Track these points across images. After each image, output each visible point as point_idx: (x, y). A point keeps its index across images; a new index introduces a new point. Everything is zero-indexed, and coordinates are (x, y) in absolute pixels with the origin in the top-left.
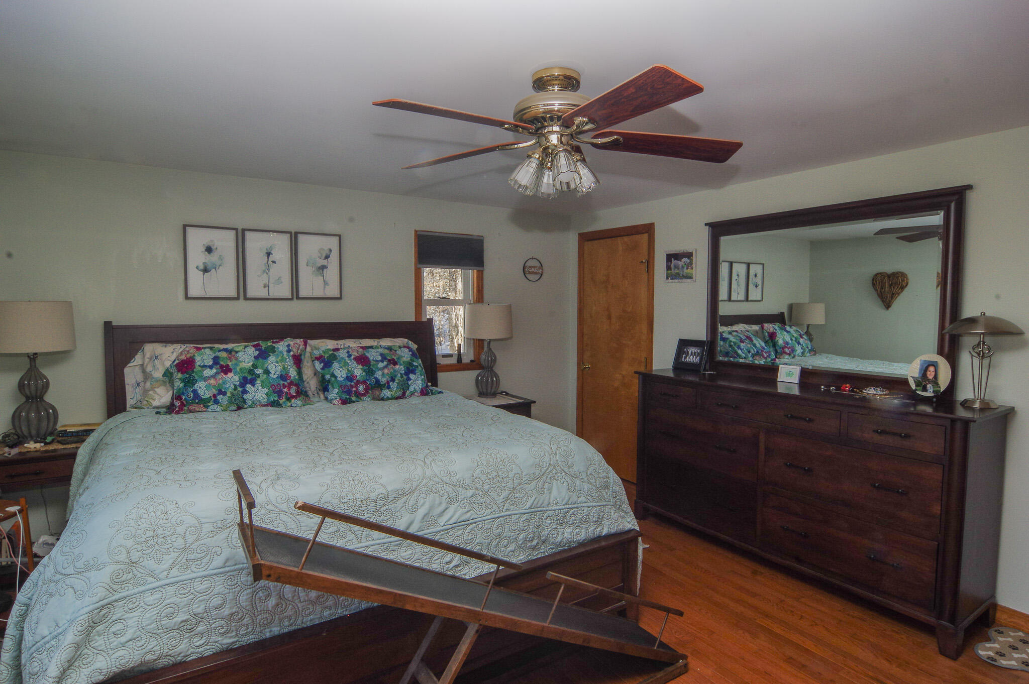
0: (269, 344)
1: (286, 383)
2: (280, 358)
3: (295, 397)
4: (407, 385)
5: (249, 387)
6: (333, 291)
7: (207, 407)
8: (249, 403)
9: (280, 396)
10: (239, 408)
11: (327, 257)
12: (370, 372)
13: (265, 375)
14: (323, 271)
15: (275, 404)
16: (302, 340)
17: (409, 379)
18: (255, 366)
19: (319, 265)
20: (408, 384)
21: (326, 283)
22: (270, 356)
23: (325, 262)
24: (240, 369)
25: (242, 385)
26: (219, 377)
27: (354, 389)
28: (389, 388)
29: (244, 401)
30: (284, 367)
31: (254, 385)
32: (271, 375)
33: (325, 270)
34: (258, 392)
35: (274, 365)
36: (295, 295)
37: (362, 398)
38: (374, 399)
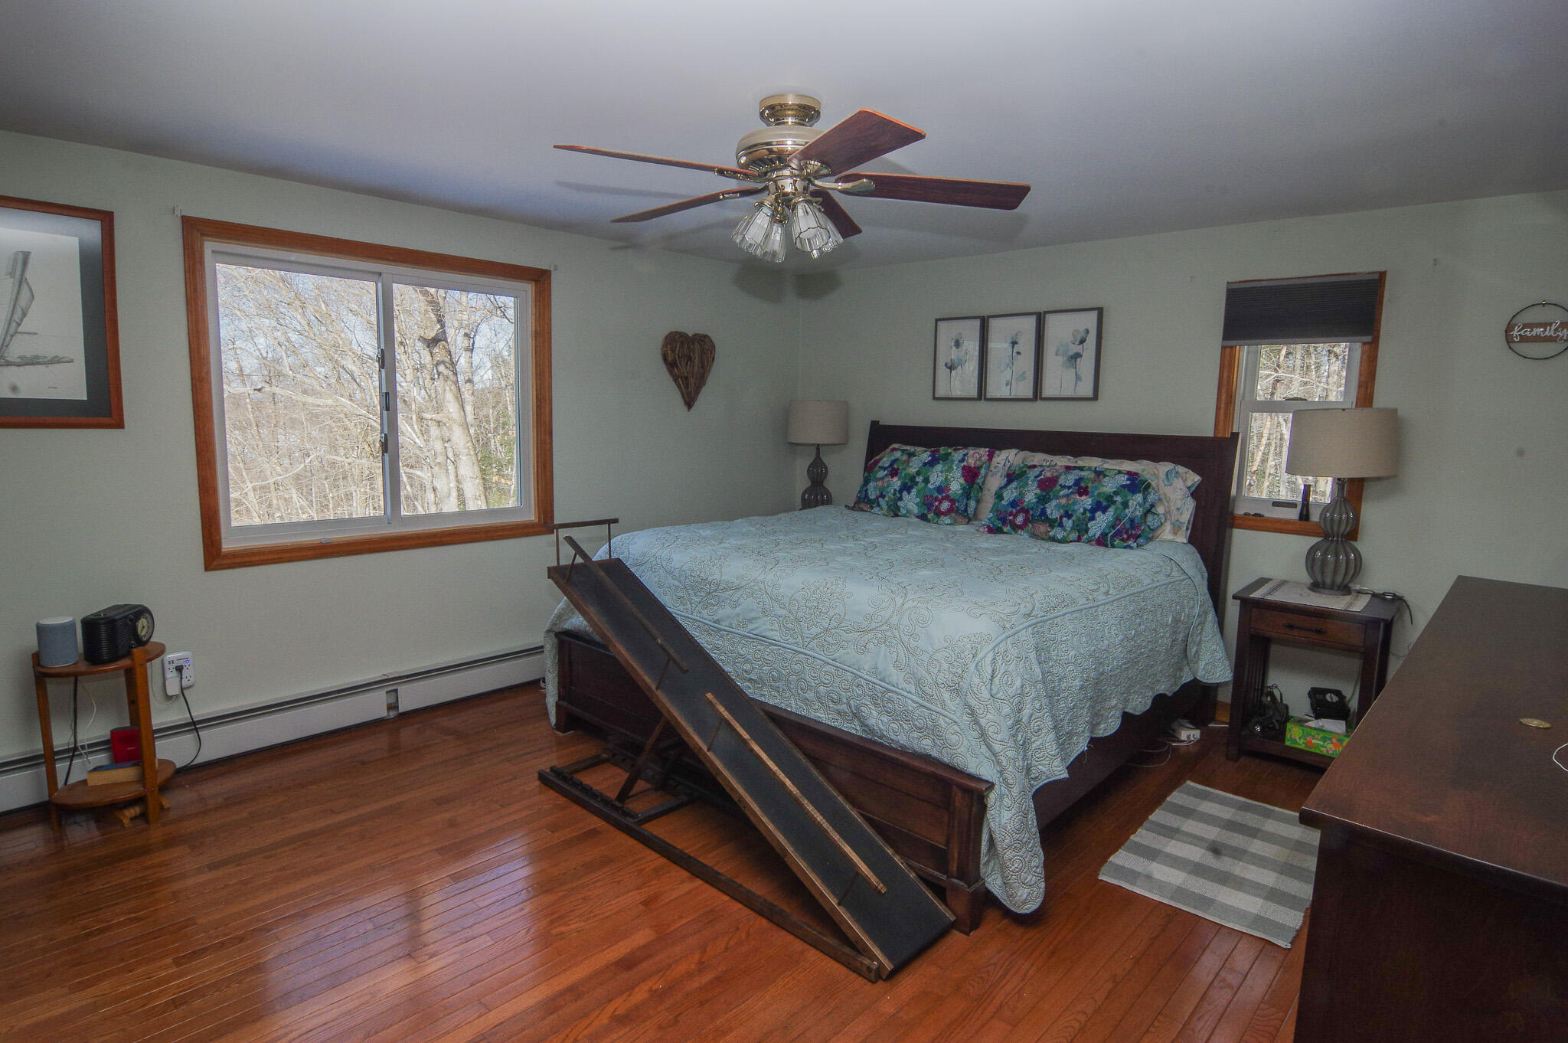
0: (950, 451)
1: (940, 496)
2: (946, 468)
3: (945, 514)
4: (1084, 526)
5: (905, 493)
6: (1086, 390)
7: (872, 508)
8: (903, 511)
9: (929, 510)
10: (896, 515)
11: (1082, 341)
12: (1043, 500)
13: (923, 484)
14: (1076, 360)
15: (923, 517)
16: (987, 449)
17: (1093, 518)
18: (918, 473)
19: (1071, 353)
20: (1087, 525)
21: (1078, 378)
22: (939, 463)
23: (1077, 349)
24: (905, 475)
25: (901, 491)
26: (886, 479)
27: (1010, 518)
28: (1061, 525)
29: (898, 508)
30: (946, 478)
31: (909, 493)
32: (930, 486)
33: (1079, 360)
34: (911, 502)
35: (936, 477)
36: (1037, 395)
37: (1020, 531)
38: (1034, 536)
